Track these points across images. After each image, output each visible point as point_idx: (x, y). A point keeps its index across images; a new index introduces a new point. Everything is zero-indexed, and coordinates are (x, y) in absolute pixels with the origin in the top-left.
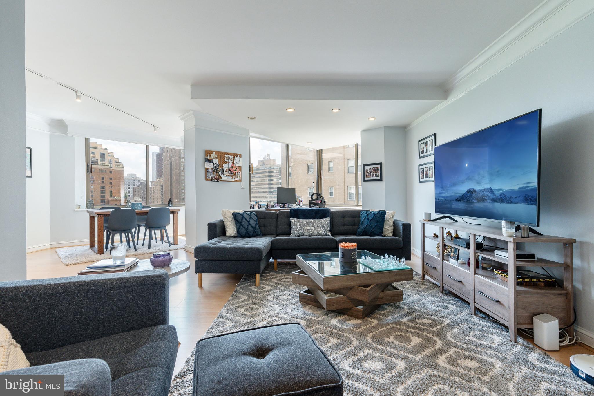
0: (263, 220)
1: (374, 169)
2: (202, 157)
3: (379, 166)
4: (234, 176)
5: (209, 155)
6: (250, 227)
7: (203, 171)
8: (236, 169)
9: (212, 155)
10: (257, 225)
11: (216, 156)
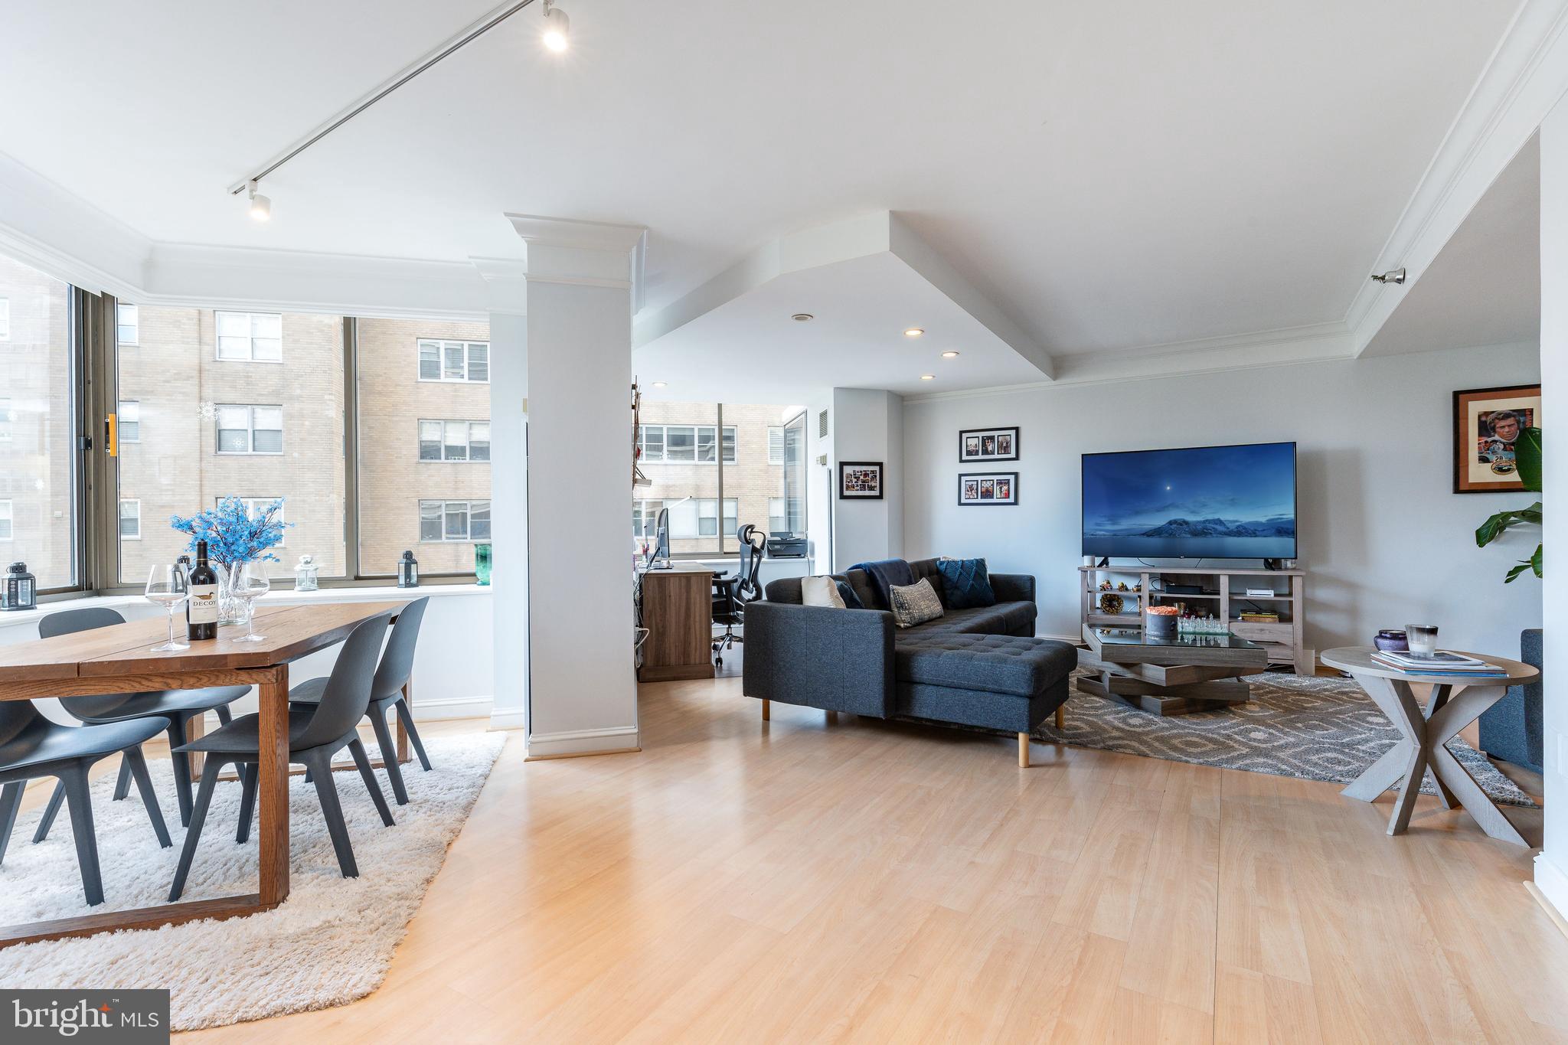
1: (866, 475)
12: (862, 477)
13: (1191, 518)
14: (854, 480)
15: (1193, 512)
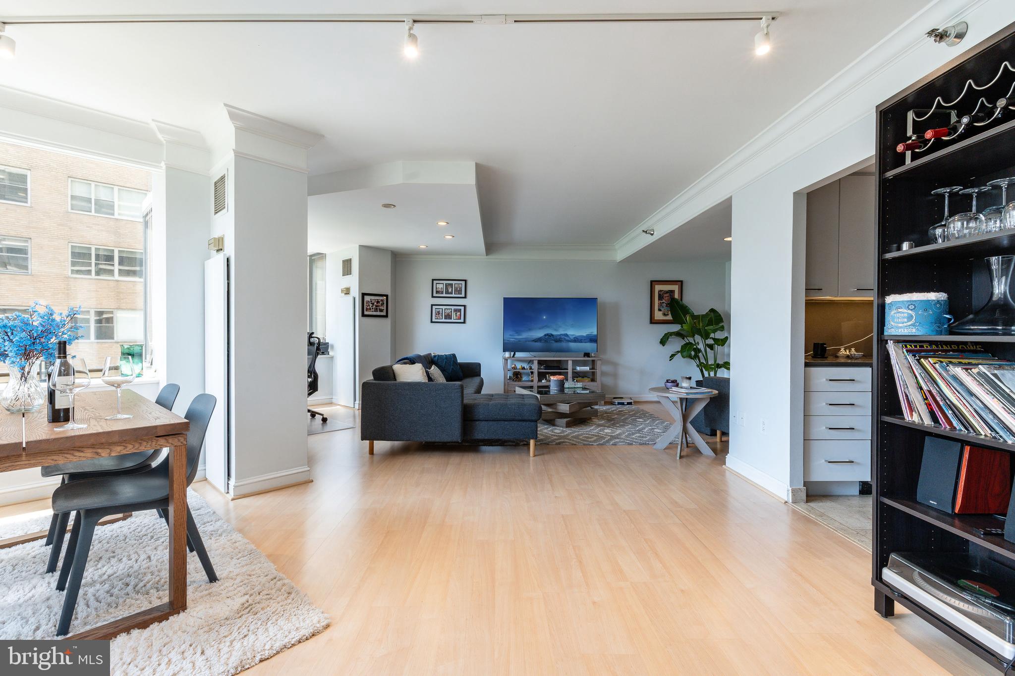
1: (378, 302)
3: (384, 298)
12: (375, 304)
13: (554, 333)
14: (371, 305)
15: (556, 330)
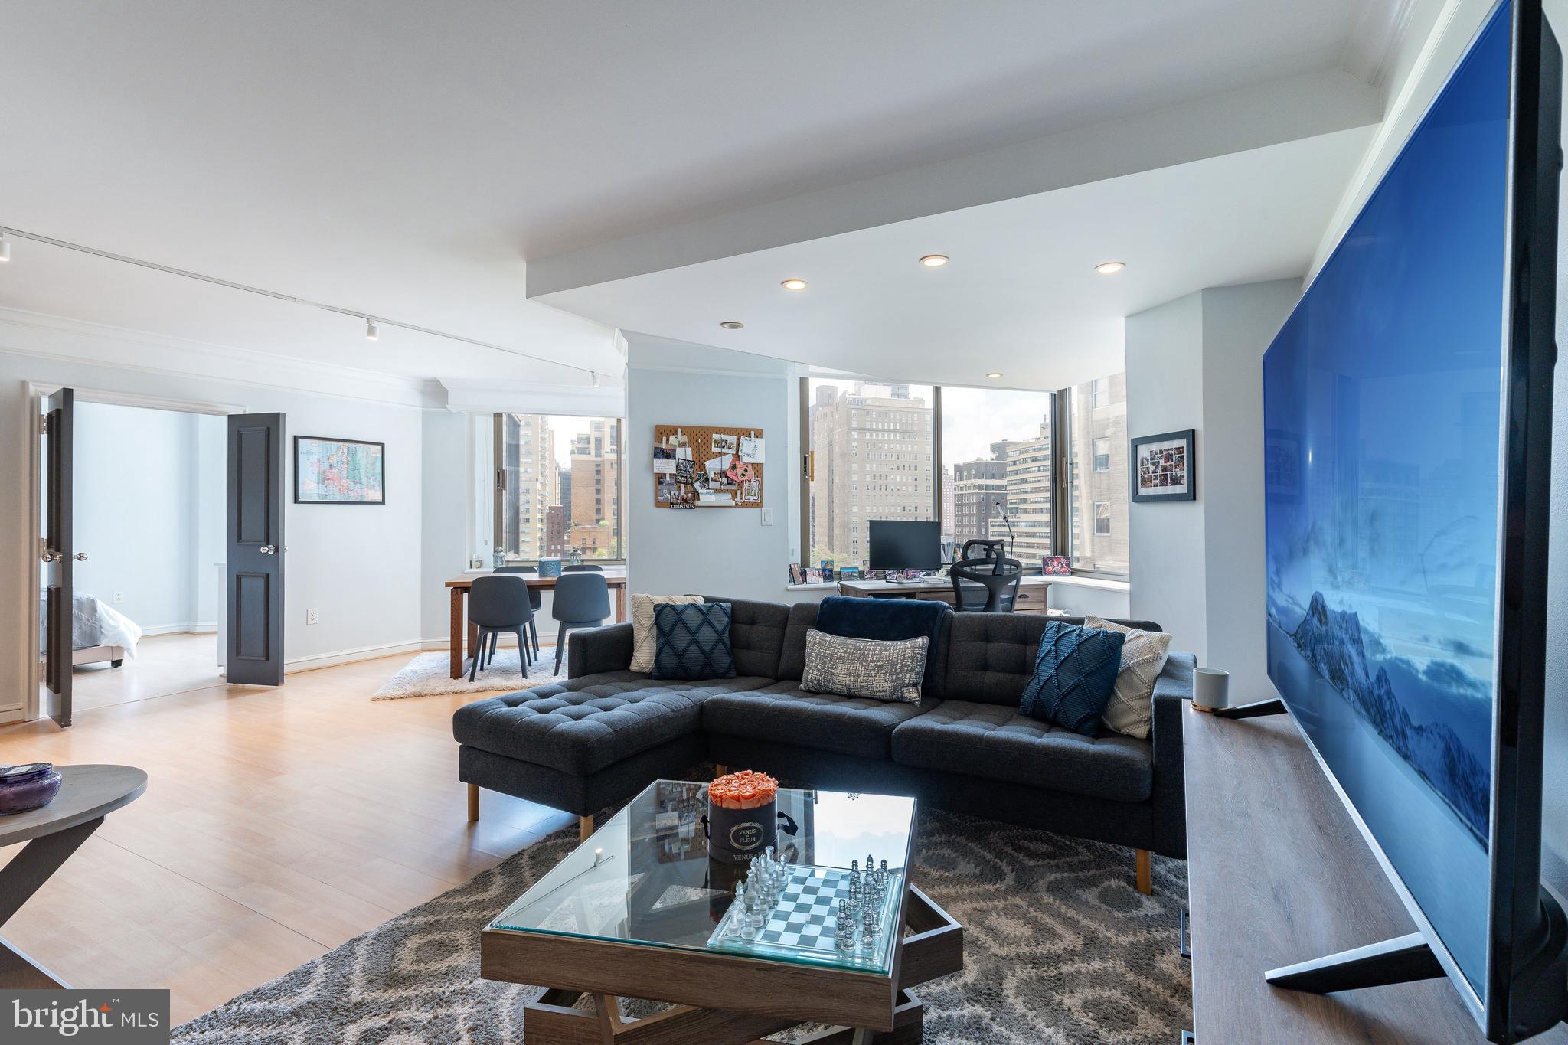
0: (748, 627)
1: (1169, 457)
2: (647, 443)
3: (1182, 443)
4: (739, 492)
5: (664, 439)
6: (694, 649)
7: (649, 483)
8: (746, 470)
9: (672, 438)
10: (720, 645)
11: (684, 439)
12: (1162, 462)
14: (1152, 468)
